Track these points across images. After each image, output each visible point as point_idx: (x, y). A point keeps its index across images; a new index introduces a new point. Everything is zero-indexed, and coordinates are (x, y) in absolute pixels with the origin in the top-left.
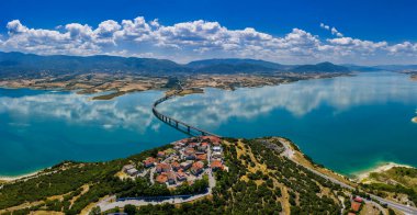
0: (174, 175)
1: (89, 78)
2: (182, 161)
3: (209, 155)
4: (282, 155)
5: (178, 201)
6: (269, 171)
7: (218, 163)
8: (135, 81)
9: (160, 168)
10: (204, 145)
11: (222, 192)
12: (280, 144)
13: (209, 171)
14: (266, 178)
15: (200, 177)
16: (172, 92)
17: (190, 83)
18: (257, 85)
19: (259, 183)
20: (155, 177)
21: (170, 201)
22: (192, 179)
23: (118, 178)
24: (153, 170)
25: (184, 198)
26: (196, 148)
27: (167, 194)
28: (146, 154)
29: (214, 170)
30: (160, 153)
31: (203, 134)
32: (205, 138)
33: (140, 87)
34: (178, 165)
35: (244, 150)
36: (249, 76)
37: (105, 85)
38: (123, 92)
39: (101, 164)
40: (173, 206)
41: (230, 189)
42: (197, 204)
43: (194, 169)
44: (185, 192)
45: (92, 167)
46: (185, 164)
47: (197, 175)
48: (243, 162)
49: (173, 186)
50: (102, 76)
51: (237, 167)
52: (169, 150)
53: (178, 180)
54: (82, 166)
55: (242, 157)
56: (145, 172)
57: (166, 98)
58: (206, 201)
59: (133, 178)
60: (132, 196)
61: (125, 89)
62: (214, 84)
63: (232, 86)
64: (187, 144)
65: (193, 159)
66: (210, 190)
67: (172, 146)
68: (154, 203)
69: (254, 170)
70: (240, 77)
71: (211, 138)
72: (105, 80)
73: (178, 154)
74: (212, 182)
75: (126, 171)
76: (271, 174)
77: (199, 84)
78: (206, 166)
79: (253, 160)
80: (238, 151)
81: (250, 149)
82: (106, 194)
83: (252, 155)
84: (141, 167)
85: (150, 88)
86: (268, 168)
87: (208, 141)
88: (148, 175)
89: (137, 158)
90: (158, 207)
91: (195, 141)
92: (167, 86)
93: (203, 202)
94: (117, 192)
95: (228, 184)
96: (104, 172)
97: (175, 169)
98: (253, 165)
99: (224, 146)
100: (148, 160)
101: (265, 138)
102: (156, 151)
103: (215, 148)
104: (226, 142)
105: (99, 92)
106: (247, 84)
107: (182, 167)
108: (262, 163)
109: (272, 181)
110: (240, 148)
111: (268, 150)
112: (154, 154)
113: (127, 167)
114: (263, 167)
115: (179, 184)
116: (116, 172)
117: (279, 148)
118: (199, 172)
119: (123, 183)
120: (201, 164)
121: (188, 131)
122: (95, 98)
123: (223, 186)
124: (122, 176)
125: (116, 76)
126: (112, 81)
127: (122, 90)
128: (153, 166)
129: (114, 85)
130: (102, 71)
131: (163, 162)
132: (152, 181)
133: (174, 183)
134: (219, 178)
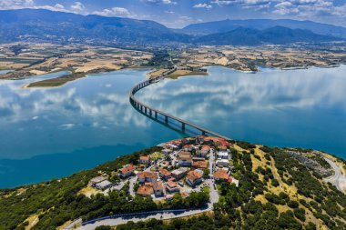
0: (162, 185)
1: (17, 50)
2: (172, 168)
3: (211, 162)
4: (326, 180)
5: (167, 217)
6: (301, 197)
7: (225, 173)
8: (100, 55)
9: (142, 177)
10: (205, 149)
11: (227, 210)
12: (325, 164)
13: (210, 182)
14: (294, 205)
15: (198, 189)
16: (159, 73)
17: (187, 59)
18: (297, 65)
19: (282, 209)
20: (136, 189)
21: (158, 217)
22: (186, 191)
23: (83, 196)
24: (133, 180)
25: (175, 213)
26: (193, 152)
27: (153, 208)
28: (122, 161)
29: (217, 182)
30: (142, 158)
31: (204, 133)
32: (207, 139)
33: (109, 65)
34: (168, 173)
35: (264, 161)
36: (283, 50)
37: (50, 62)
38: (82, 74)
39: (54, 182)
40: (161, 222)
41: (239, 208)
42: (192, 221)
43: (189, 178)
44: (178, 206)
45: (40, 190)
46: (177, 172)
47: (194, 187)
48: (261, 177)
49: (160, 199)
50: (43, 46)
51: (251, 183)
52: (155, 155)
53: (168, 191)
54: (21, 192)
55: (259, 170)
56: (122, 184)
57: (150, 82)
58: (204, 218)
59: (106, 193)
60: (106, 215)
61: (85, 69)
62: (224, 61)
63: (252, 66)
64: (181, 147)
65: (189, 165)
66: (210, 206)
67: (160, 149)
68: (135, 220)
69: (276, 191)
70: (268, 51)
71: (216, 140)
72: (48, 54)
73: (168, 159)
74: (215, 197)
75: (94, 186)
76: (303, 202)
77: (202, 61)
78: (206, 176)
79: (277, 176)
80: (254, 161)
81: (273, 161)
82: (66, 219)
83: (275, 170)
84: (115, 178)
85: (125, 66)
86: (299, 192)
87: (211, 143)
88: (127, 187)
89: (111, 168)
90: (141, 225)
91: (193, 142)
92: (151, 64)
93: (200, 219)
94: (83, 214)
95: (236, 201)
96: (61, 192)
97: (164, 179)
98: (276, 184)
99: (234, 153)
100: (126, 168)
101: (300, 150)
102: (137, 156)
103: (221, 154)
104: (237, 147)
105: (40, 75)
106: (277, 63)
107: (173, 175)
108: (290, 183)
109: (303, 212)
110: (258, 157)
111: (302, 168)
112: (134, 161)
113: (96, 180)
114: (291, 191)
115: (169, 196)
116: (79, 189)
117: (323, 170)
118: (197, 182)
119: (91, 202)
120: (199, 173)
121: (183, 129)
122: (32, 85)
123: (229, 204)
124: (89, 193)
125: (67, 47)
126: (60, 56)
127: (79, 70)
128: (133, 175)
129: (65, 62)
130: (41, 39)
131: (148, 170)
132: (132, 194)
133: (162, 195)
134: (223, 193)
